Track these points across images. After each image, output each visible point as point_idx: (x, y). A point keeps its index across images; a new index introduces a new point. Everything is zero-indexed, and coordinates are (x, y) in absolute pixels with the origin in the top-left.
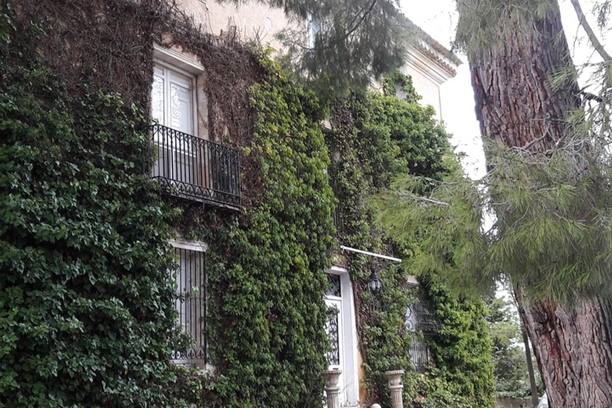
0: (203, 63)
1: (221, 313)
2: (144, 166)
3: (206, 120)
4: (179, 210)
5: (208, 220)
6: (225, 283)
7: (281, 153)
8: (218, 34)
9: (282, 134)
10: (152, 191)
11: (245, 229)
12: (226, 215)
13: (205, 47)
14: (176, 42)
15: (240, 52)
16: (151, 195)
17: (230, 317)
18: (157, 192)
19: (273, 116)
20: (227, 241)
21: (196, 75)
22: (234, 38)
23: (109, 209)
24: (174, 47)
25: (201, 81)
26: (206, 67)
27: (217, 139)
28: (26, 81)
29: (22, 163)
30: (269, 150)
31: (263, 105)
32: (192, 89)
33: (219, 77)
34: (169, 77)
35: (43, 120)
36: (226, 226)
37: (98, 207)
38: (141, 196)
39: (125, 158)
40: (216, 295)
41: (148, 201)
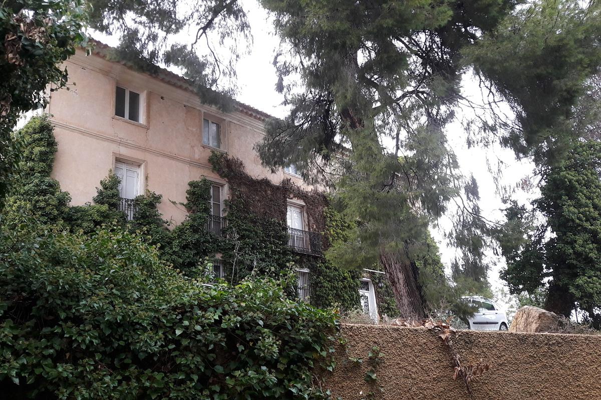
0: (305, 202)
1: (316, 295)
2: (285, 243)
3: (307, 223)
4: (298, 257)
5: (309, 261)
6: (317, 284)
7: (337, 233)
8: (311, 190)
9: (337, 225)
10: (288, 251)
11: (324, 263)
12: (316, 258)
13: (305, 197)
14: (295, 197)
15: (319, 196)
16: (288, 252)
17: (319, 296)
18: (290, 251)
19: (333, 219)
20: (317, 268)
21: (303, 207)
22: (317, 191)
23: (274, 258)
24: (294, 199)
25: (305, 209)
26: (306, 204)
27: (311, 230)
28: (248, 218)
29: (248, 245)
30: (332, 232)
31: (328, 215)
32: (301, 212)
33: (311, 207)
34: (293, 209)
35: (254, 231)
36: (316, 262)
37: (271, 257)
38: (285, 253)
39: (279, 240)
40: (314, 288)
41: (287, 255)
